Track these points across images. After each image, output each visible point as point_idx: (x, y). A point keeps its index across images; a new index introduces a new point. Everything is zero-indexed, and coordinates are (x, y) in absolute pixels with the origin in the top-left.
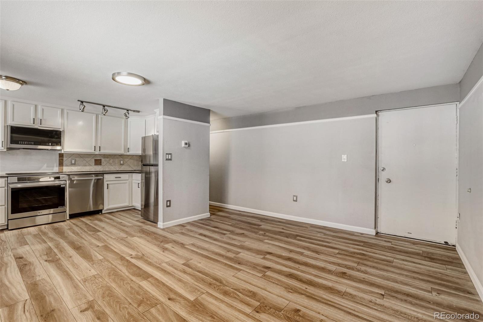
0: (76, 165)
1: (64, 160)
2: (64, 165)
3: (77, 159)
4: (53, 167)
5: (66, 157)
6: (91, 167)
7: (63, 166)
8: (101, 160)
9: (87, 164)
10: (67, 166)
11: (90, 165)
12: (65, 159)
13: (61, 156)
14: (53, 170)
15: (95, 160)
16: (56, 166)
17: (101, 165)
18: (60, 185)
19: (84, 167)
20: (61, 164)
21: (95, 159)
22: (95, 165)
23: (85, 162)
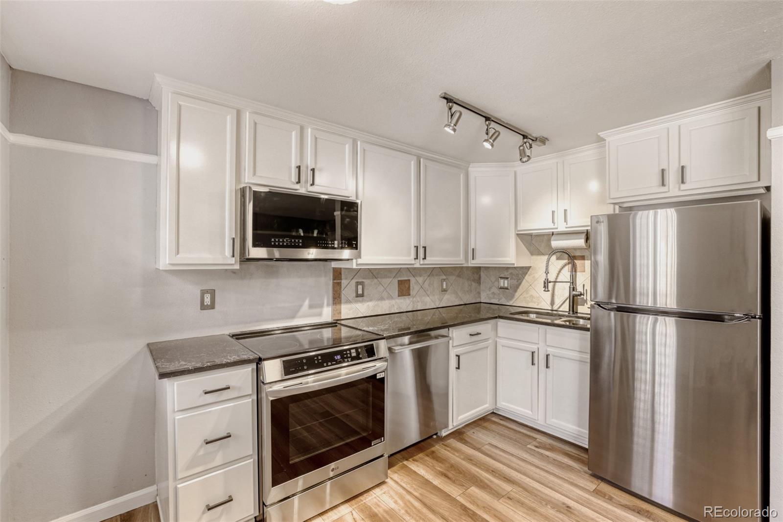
0: (364, 298)
1: (343, 286)
2: (342, 301)
3: (367, 282)
4: (321, 306)
5: (346, 279)
6: (393, 302)
7: (340, 303)
8: (409, 280)
9: (385, 295)
10: (348, 302)
11: (391, 297)
12: (344, 282)
13: (337, 274)
14: (320, 315)
15: (400, 283)
16: (328, 305)
17: (410, 295)
18: (375, 375)
19: (379, 302)
20: (337, 299)
21: (400, 279)
22: (399, 296)
23: (381, 288)
